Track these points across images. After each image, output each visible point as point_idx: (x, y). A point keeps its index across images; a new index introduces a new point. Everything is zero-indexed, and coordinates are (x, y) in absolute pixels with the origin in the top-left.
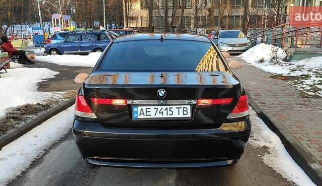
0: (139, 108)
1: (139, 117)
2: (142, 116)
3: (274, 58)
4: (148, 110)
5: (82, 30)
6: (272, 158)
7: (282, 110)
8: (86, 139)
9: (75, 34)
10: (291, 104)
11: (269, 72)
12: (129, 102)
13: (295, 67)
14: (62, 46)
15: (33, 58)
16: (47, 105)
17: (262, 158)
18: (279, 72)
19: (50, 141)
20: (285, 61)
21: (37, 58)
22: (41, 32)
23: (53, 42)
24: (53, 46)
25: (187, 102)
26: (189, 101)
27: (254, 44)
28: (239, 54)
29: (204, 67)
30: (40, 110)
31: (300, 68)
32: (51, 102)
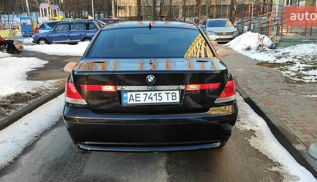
0: (129, 94)
1: (129, 103)
2: (132, 102)
3: (260, 46)
4: (137, 96)
5: (70, 20)
6: (258, 141)
7: (268, 95)
8: (77, 125)
9: (63, 24)
10: (277, 89)
11: (255, 60)
12: (119, 88)
13: (280, 54)
14: (50, 36)
15: (21, 47)
16: (37, 94)
17: (248, 141)
18: (265, 60)
19: (41, 128)
20: (271, 48)
21: (25, 48)
22: (29, 22)
23: (42, 31)
24: (41, 36)
25: (175, 87)
26: (178, 87)
27: (241, 33)
28: (226, 43)
29: (192, 54)
30: (30, 99)
31: (285, 55)
32: (41, 91)
